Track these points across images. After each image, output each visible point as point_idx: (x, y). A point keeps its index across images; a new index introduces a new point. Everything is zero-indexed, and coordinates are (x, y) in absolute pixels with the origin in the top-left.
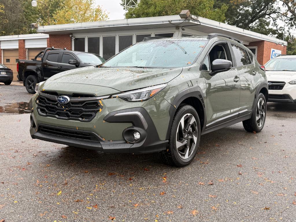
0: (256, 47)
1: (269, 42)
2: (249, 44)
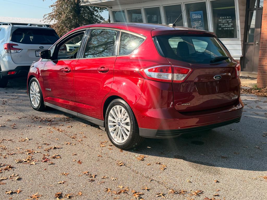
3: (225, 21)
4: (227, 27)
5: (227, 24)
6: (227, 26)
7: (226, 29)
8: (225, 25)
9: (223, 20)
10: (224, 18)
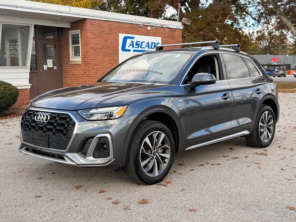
0: (78, 32)
1: (107, 23)
2: (71, 26)
3: (13, 48)
4: (14, 55)
5: (15, 51)
6: (14, 53)
7: (13, 56)
8: (12, 52)
9: (11, 47)
10: (13, 44)
